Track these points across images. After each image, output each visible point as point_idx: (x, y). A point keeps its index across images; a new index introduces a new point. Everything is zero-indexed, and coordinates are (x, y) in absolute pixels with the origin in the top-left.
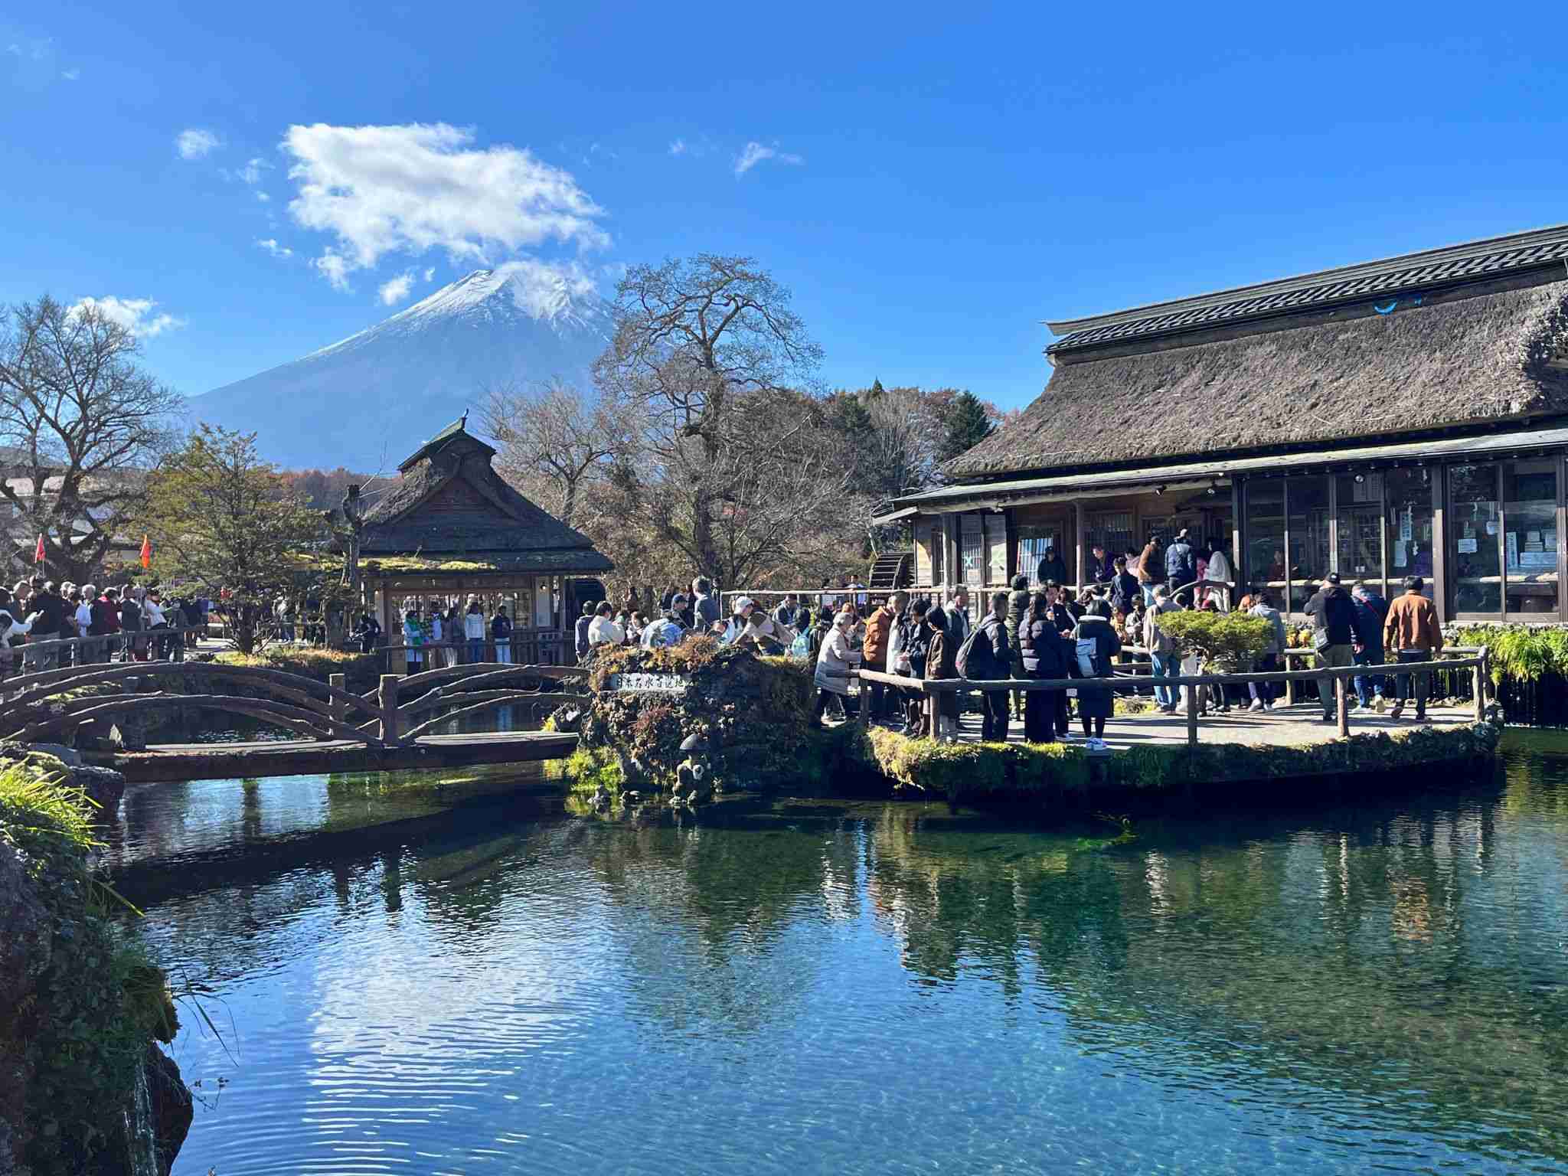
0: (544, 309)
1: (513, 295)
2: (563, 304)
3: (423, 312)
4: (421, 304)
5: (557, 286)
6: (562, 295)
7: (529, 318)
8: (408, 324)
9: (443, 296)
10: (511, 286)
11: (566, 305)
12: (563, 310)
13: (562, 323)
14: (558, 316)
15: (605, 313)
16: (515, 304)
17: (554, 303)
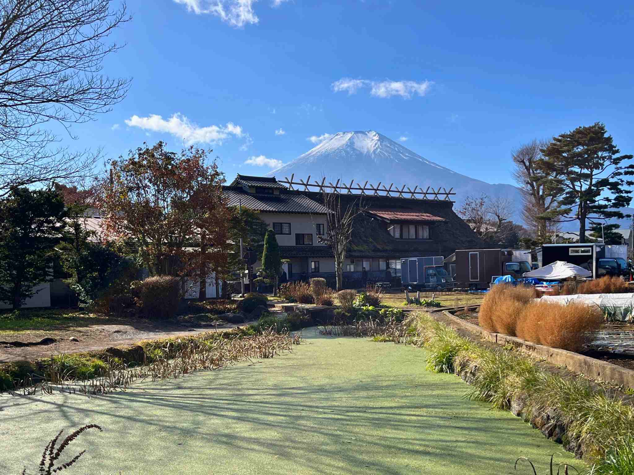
0: (368, 148)
1: (354, 143)
2: (377, 146)
3: (314, 153)
4: (314, 149)
5: (374, 138)
6: (376, 142)
7: (361, 153)
8: (308, 158)
9: (323, 146)
10: (353, 139)
11: (378, 146)
12: (377, 149)
13: (376, 154)
14: (374, 152)
15: (396, 149)
16: (355, 147)
17: (373, 146)
